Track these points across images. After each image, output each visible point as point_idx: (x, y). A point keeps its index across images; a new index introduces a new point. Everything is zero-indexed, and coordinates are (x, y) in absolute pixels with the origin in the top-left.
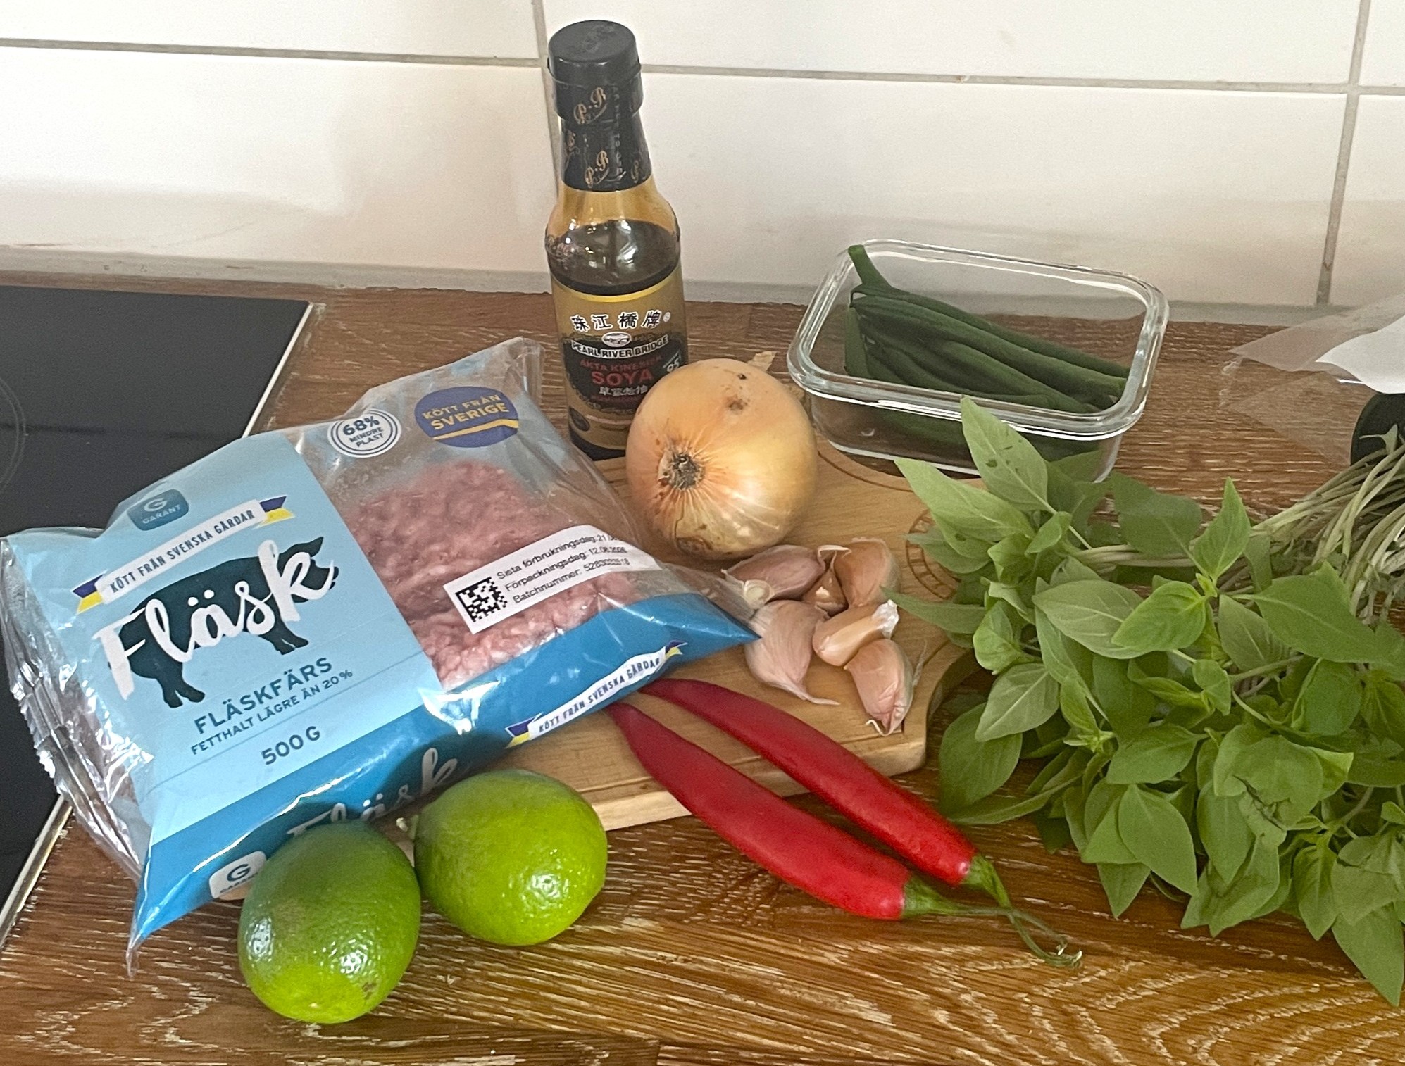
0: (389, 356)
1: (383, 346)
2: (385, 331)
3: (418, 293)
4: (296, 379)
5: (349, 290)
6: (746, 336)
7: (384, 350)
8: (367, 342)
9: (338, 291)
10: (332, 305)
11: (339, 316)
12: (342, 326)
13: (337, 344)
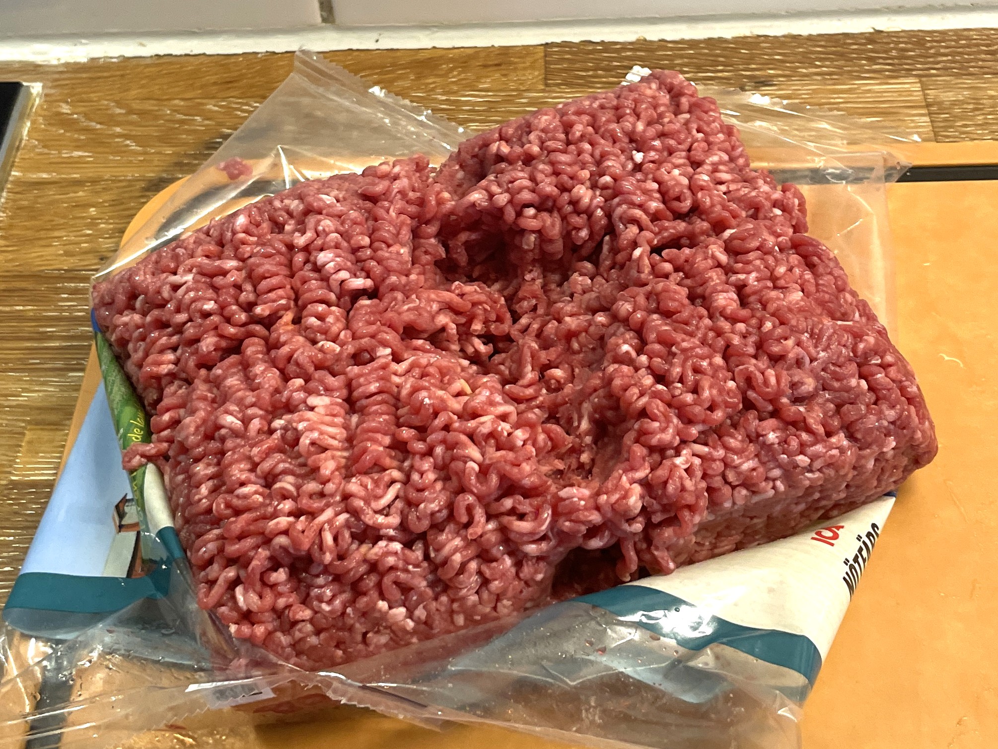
0: (128, 142)
1: (118, 130)
2: (118, 111)
3: (149, 61)
4: (18, 182)
5: (67, 64)
6: (547, 85)
7: (120, 136)
8: (99, 126)
9: (56, 66)
10: (50, 84)
11: (59, 98)
12: (65, 109)
13: (62, 131)
